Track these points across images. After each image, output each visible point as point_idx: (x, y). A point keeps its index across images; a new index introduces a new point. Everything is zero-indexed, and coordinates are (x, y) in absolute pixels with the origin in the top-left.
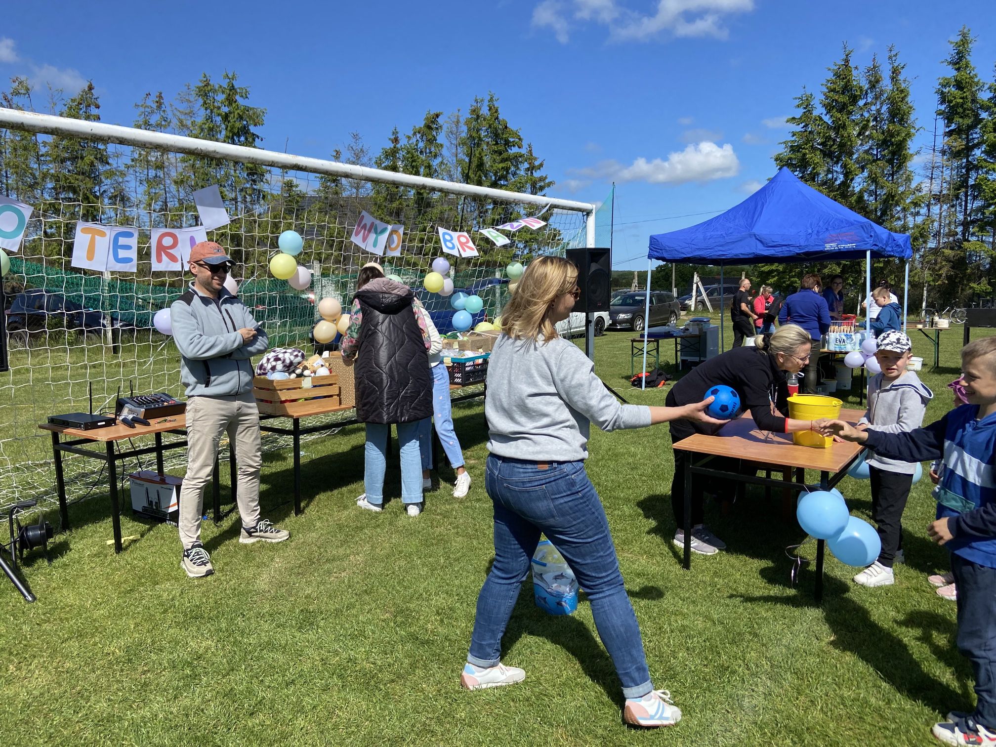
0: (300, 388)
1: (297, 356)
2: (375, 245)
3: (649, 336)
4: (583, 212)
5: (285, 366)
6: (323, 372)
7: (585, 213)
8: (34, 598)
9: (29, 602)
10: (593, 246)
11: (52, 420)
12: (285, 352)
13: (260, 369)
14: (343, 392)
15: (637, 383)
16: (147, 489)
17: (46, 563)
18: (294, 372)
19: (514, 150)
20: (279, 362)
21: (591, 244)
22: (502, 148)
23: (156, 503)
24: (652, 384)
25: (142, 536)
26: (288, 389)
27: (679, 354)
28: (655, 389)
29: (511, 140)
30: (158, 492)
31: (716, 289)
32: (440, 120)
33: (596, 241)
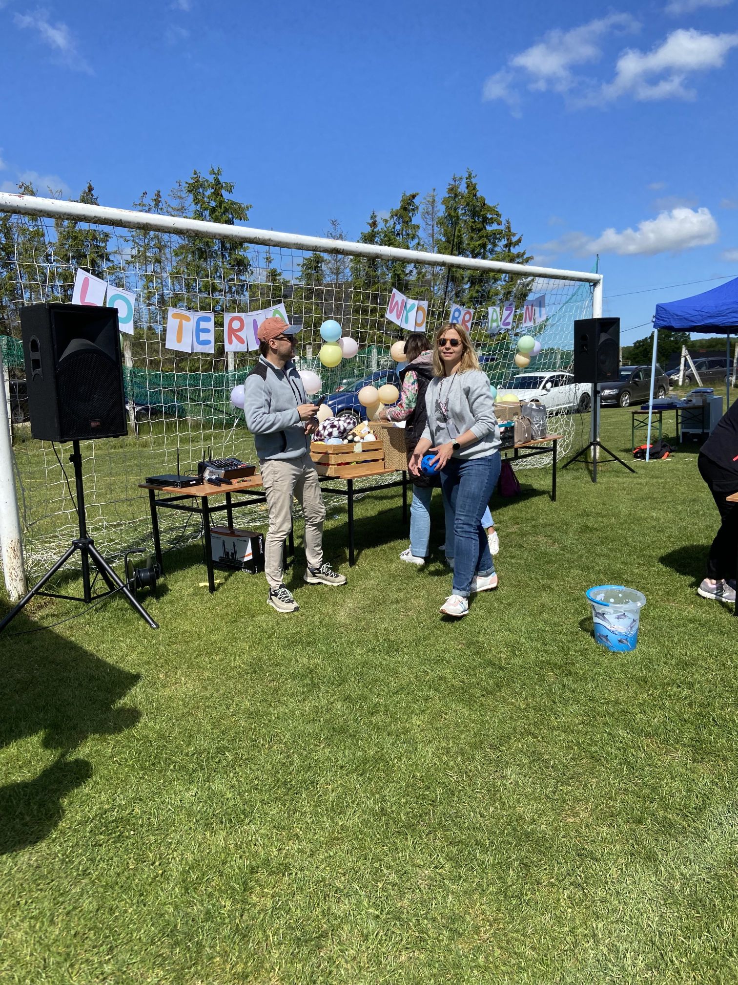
0: (352, 452)
1: (349, 423)
2: (407, 322)
3: (654, 407)
4: (590, 282)
5: (339, 432)
6: (370, 438)
7: (592, 284)
8: (158, 626)
9: (154, 629)
10: (600, 316)
11: (150, 480)
12: (339, 420)
13: (317, 436)
14: (387, 457)
15: (641, 454)
16: (224, 541)
17: (155, 601)
18: (346, 438)
19: (495, 227)
20: (335, 429)
21: (598, 314)
22: (480, 226)
23: (232, 553)
24: (656, 455)
25: (226, 580)
26: (343, 453)
27: (680, 426)
28: (659, 461)
29: (490, 216)
30: (234, 543)
31: (704, 362)
32: (416, 201)
33: (603, 311)
